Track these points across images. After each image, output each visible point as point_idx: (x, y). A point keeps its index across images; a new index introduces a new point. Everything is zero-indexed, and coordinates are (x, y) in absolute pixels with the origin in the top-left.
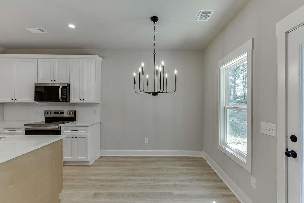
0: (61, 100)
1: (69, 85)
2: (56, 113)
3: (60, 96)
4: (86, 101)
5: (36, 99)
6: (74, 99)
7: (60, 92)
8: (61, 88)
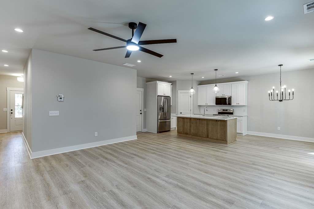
0: (227, 104)
1: (231, 96)
2: (224, 110)
3: (227, 102)
4: (240, 104)
5: (216, 104)
6: (233, 103)
7: (227, 100)
8: (227, 98)
